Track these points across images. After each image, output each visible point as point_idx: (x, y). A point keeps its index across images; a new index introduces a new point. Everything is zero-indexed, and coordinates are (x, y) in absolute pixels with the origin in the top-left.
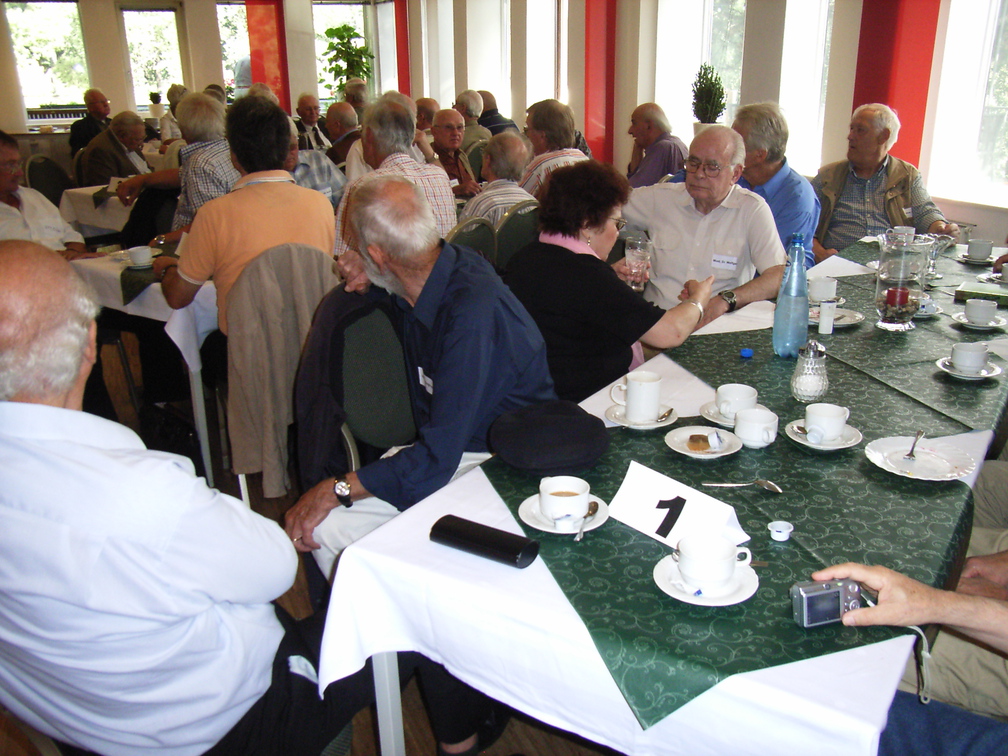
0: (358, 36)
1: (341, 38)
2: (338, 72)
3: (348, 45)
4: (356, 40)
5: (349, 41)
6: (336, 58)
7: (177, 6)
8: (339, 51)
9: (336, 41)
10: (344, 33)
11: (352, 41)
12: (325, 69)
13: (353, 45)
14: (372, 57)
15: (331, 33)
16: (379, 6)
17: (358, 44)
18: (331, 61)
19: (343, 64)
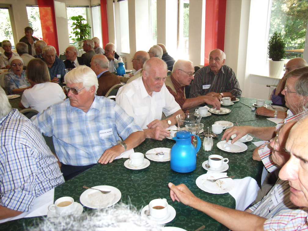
0: (84, 19)
1: (78, 20)
2: (77, 34)
3: (80, 23)
4: (84, 21)
5: (81, 22)
6: (76, 28)
7: (9, 7)
8: (77, 25)
9: (76, 22)
10: (78, 19)
11: (82, 21)
12: (72, 32)
13: (83, 23)
14: (90, 28)
15: (73, 18)
16: (92, 8)
17: (84, 22)
18: (74, 29)
19: (79, 30)
